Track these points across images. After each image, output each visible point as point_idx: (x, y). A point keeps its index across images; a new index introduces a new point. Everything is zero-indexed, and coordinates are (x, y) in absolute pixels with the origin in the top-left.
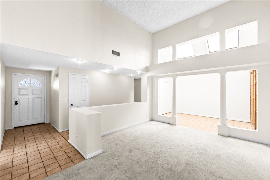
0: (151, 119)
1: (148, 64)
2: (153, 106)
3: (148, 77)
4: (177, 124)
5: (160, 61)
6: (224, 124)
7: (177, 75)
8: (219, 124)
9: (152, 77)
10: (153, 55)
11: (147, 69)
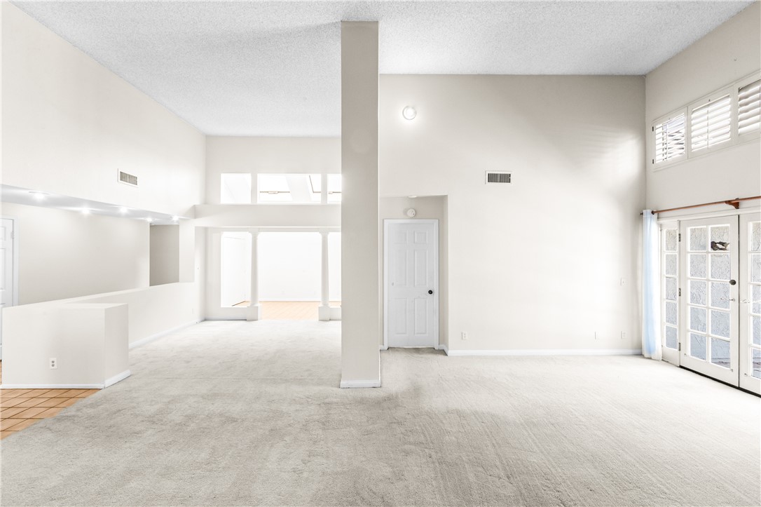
0: (203, 319)
1: (196, 201)
2: (209, 290)
3: (197, 228)
4: (259, 318)
5: (225, 199)
6: (325, 305)
7: (260, 230)
8: (321, 305)
9: (206, 229)
10: (209, 184)
11: (195, 212)
